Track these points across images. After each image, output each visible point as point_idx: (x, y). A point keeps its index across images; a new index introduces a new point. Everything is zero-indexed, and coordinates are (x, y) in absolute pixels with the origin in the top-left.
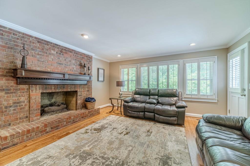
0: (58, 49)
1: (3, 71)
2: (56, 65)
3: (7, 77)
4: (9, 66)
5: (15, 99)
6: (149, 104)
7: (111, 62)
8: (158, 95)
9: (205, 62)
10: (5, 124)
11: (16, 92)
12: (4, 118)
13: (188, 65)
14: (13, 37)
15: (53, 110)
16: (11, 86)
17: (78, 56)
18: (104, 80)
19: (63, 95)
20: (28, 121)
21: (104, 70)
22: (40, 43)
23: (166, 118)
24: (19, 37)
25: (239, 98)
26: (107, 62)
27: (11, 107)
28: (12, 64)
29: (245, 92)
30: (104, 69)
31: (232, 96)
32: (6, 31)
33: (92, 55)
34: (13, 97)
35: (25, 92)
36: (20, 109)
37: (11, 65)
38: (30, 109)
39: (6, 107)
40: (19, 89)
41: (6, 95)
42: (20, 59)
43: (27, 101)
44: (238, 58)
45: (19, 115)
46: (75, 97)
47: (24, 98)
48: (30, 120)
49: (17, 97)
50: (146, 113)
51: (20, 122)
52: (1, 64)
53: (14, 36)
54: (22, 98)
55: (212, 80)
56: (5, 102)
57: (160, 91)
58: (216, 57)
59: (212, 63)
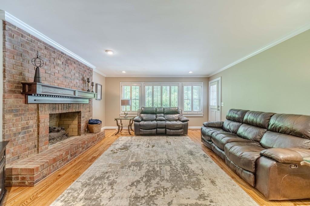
0: (64, 58)
1: (12, 86)
2: (61, 79)
3: (16, 93)
4: (17, 79)
5: (24, 123)
6: (160, 121)
7: (107, 77)
8: (163, 113)
9: (196, 86)
10: (14, 158)
11: (25, 113)
12: (13, 150)
13: (185, 87)
14: (22, 41)
15: (53, 137)
16: (20, 106)
17: (81, 68)
18: (101, 98)
19: (57, 117)
20: (37, 151)
21: (101, 86)
22: (48, 50)
23: (175, 131)
24: (28, 40)
25: (216, 112)
26: (103, 76)
27: (19, 133)
28: (21, 76)
29: (219, 108)
30: (101, 84)
31: (212, 111)
32: (15, 31)
33: (92, 68)
34: (21, 121)
35: (34, 113)
36: (28, 136)
37: (19, 78)
38: (40, 136)
39: (15, 134)
40: (28, 109)
41: (15, 118)
42: (28, 70)
43: (36, 125)
44: (215, 86)
45: (27, 145)
46: (77, 119)
47: (33, 122)
48: (39, 150)
49: (26, 120)
50: (158, 129)
51: (29, 153)
52: (10, 76)
53: (23, 39)
54: (31, 121)
55: (200, 99)
56: (13, 127)
57: (165, 109)
58: (203, 83)
59: (200, 87)
